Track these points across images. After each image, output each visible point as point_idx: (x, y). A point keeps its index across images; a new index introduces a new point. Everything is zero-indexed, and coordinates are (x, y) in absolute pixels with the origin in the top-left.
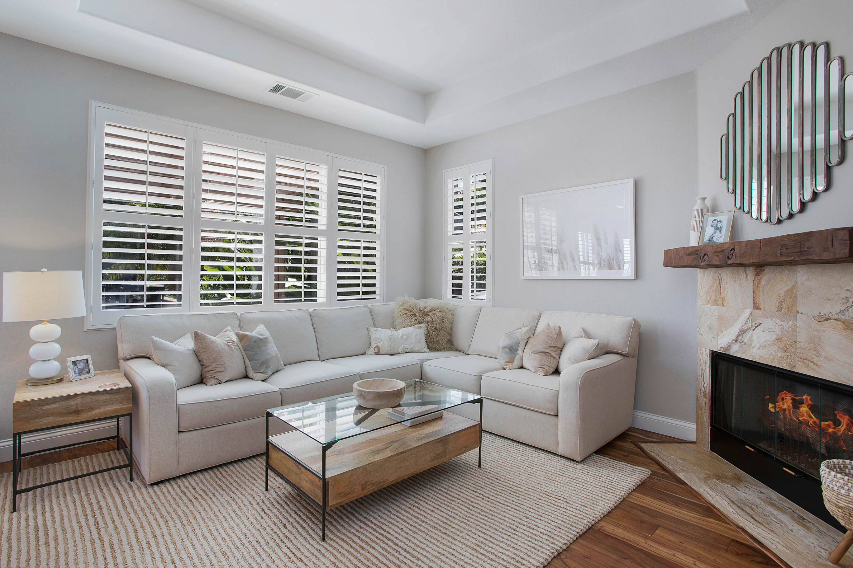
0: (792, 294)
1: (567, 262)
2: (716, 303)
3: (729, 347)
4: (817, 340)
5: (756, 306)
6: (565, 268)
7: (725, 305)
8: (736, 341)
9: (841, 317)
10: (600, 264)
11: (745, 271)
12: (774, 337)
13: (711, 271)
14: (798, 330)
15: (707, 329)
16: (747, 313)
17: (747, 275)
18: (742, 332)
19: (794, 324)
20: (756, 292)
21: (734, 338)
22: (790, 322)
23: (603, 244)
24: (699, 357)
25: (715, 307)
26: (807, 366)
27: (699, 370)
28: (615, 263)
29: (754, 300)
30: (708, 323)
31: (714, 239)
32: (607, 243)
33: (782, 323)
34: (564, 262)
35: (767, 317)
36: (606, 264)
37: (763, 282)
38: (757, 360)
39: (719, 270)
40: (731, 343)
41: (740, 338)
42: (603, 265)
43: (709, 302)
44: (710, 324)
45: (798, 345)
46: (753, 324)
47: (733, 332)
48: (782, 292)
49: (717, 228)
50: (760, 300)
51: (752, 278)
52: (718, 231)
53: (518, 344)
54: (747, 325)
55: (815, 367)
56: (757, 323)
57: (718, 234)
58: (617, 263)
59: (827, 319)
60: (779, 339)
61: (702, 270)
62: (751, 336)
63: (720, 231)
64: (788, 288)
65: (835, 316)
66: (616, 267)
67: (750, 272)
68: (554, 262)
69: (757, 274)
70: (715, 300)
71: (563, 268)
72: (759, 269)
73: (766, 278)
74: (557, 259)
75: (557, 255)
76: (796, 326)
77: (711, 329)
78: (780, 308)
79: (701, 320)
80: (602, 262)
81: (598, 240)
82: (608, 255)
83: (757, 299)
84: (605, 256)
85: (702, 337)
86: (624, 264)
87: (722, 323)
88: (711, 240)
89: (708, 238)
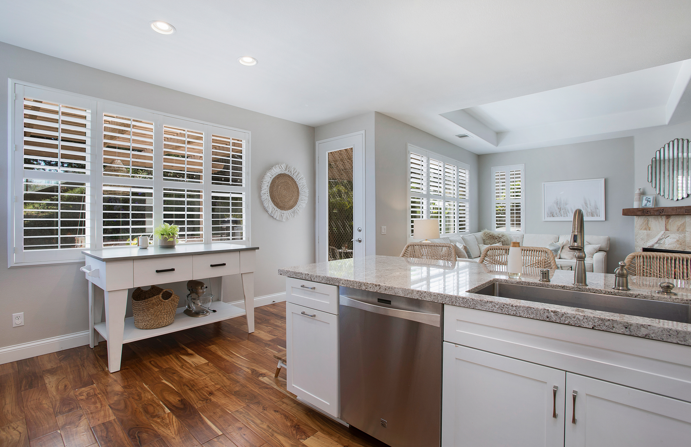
0: (684, 225)
1: (569, 213)
2: (645, 229)
3: (653, 245)
5: (667, 230)
6: (568, 216)
7: (650, 230)
10: (587, 214)
11: (661, 217)
12: (676, 240)
13: (642, 217)
14: (686, 237)
15: (641, 240)
16: (662, 232)
17: (662, 219)
18: (660, 240)
19: (684, 235)
20: (667, 225)
21: (656, 242)
22: (683, 235)
23: (588, 206)
24: (636, 251)
25: (646, 231)
26: (689, 248)
28: (595, 214)
29: (666, 228)
30: (641, 237)
31: (647, 205)
32: (590, 205)
33: (679, 235)
34: (568, 213)
35: (672, 234)
36: (590, 214)
37: (670, 221)
38: (667, 249)
39: (647, 217)
40: (654, 244)
41: (659, 242)
43: (641, 229)
44: (642, 238)
45: (686, 242)
46: (665, 236)
47: (656, 240)
48: (679, 225)
49: (648, 201)
50: (669, 227)
51: (665, 220)
53: (559, 248)
54: (662, 237)
56: (667, 236)
60: (678, 241)
61: (637, 217)
62: (665, 241)
63: (650, 202)
64: (681, 223)
66: (595, 216)
67: (664, 218)
68: (562, 213)
69: (667, 218)
70: (645, 228)
71: (567, 216)
72: (668, 216)
73: (671, 220)
74: (564, 212)
75: (564, 210)
76: (685, 236)
77: (642, 239)
78: (678, 230)
79: (637, 236)
80: (588, 213)
81: (586, 204)
82: (591, 210)
83: (667, 227)
84: (589, 211)
85: (637, 243)
86: (599, 214)
87: (649, 237)
88: (646, 205)
89: (644, 205)
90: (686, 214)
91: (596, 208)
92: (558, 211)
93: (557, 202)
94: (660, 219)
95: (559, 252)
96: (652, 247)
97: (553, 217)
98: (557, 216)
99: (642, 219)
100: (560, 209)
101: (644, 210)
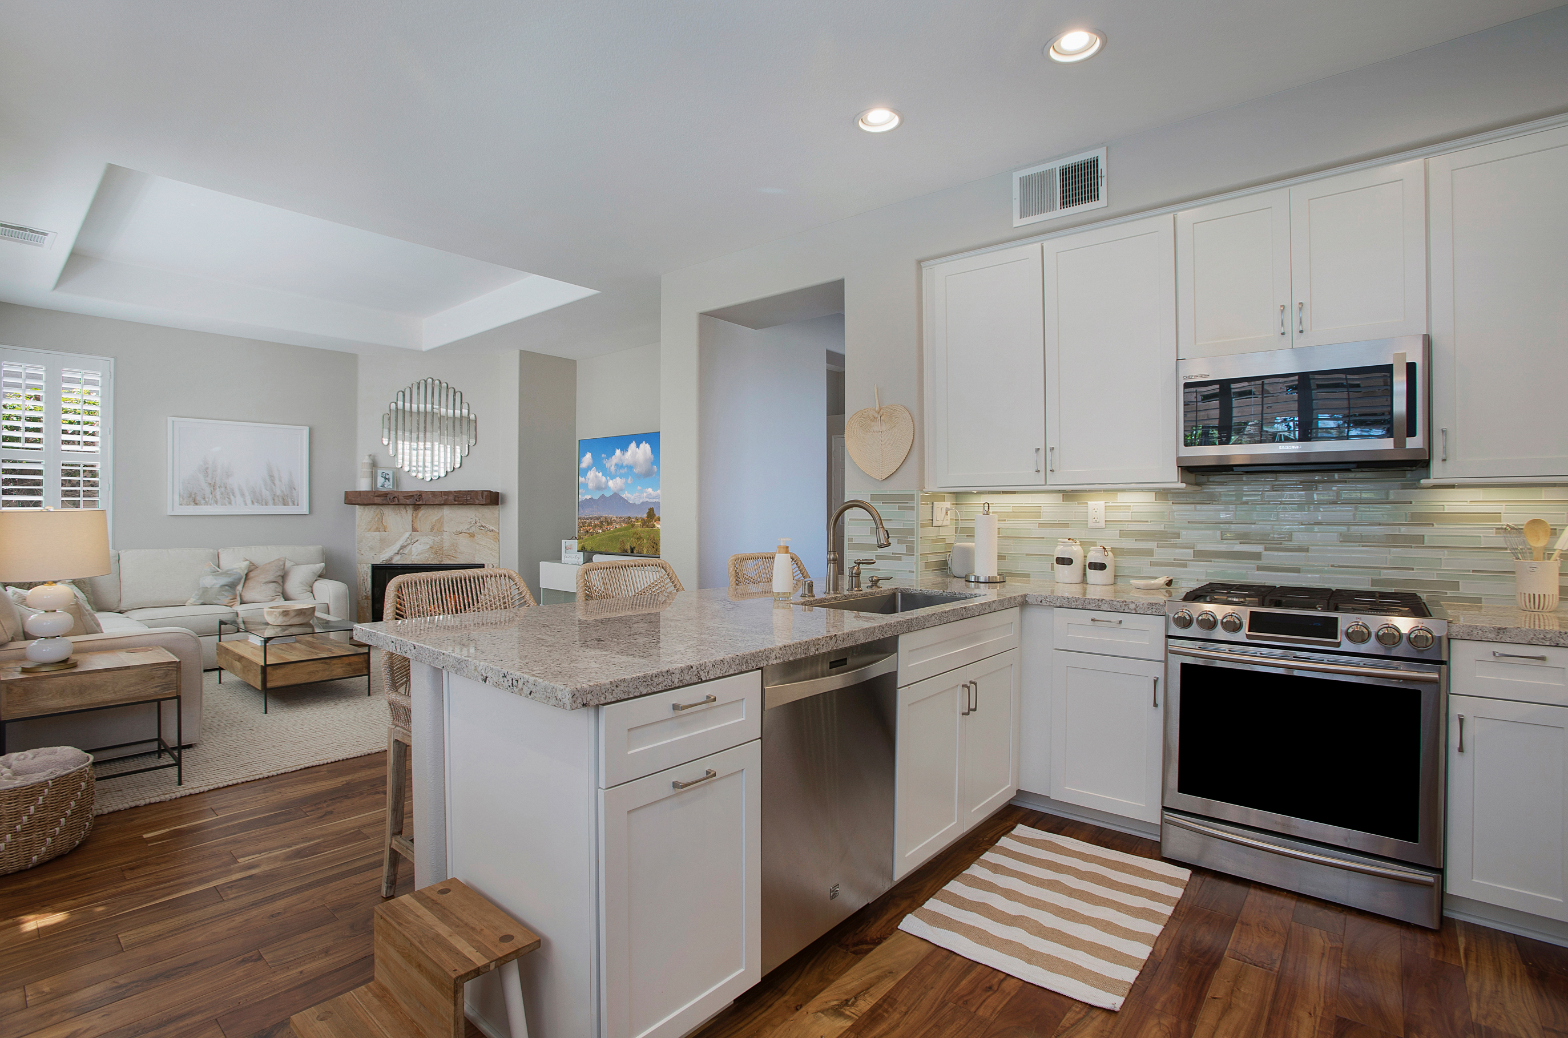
0: (440, 521)
1: (235, 497)
2: (378, 530)
3: (391, 559)
4: (455, 545)
5: (414, 530)
6: (233, 502)
7: (387, 529)
8: (398, 554)
9: (468, 531)
10: (274, 500)
11: (405, 508)
12: (429, 547)
13: (372, 508)
15: (368, 549)
16: (407, 534)
17: (407, 511)
18: (403, 547)
19: (441, 538)
20: (414, 521)
21: (396, 552)
22: (439, 537)
23: (277, 482)
24: (359, 571)
25: (378, 533)
26: (450, 559)
27: (360, 581)
28: (289, 500)
29: (412, 526)
30: (369, 544)
31: (386, 486)
32: (281, 481)
33: (433, 538)
34: (232, 497)
35: (423, 536)
36: (281, 500)
37: (420, 515)
38: (416, 563)
39: (381, 507)
40: (393, 556)
41: (401, 551)
42: (276, 501)
43: (370, 530)
44: (371, 545)
45: (444, 549)
46: (412, 541)
47: (396, 547)
48: (434, 521)
49: (386, 479)
50: (418, 525)
51: (412, 513)
52: (387, 480)
53: (240, 579)
54: (407, 542)
55: (454, 559)
56: (416, 540)
57: (387, 483)
58: (291, 499)
59: (460, 533)
60: (431, 548)
61: (362, 507)
62: (411, 548)
63: (389, 481)
64: (438, 518)
65: (465, 531)
66: (290, 503)
67: (410, 510)
68: (218, 497)
69: (416, 510)
70: (377, 528)
71: (230, 503)
72: (417, 507)
73: (422, 512)
74: (222, 494)
75: (223, 489)
76: (443, 538)
77: (371, 548)
78: (432, 530)
79: (362, 544)
80: (276, 499)
81: (271, 476)
82: (282, 492)
83: (415, 526)
84: (278, 493)
85: (362, 556)
86: (298, 500)
87: (384, 543)
88: (383, 486)
89: (380, 485)
90: (456, 503)
91: (292, 487)
92: (208, 490)
93: (207, 468)
94: (403, 512)
95: (240, 588)
96: (390, 560)
97: (197, 504)
98: (206, 503)
99: (372, 512)
100: (213, 486)
101: (387, 494)
